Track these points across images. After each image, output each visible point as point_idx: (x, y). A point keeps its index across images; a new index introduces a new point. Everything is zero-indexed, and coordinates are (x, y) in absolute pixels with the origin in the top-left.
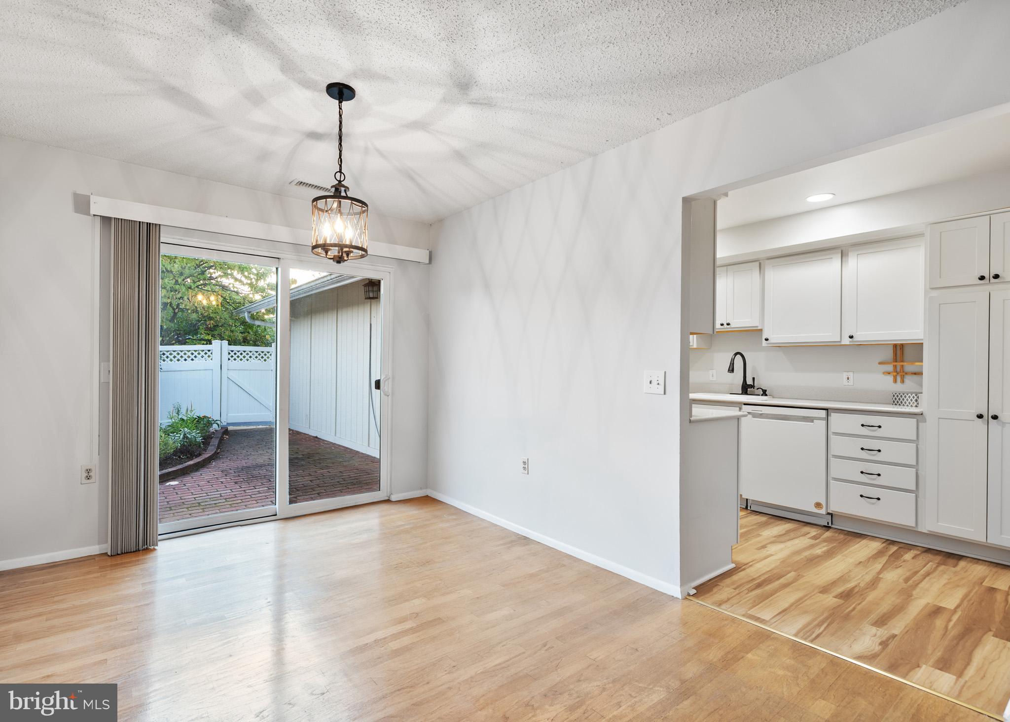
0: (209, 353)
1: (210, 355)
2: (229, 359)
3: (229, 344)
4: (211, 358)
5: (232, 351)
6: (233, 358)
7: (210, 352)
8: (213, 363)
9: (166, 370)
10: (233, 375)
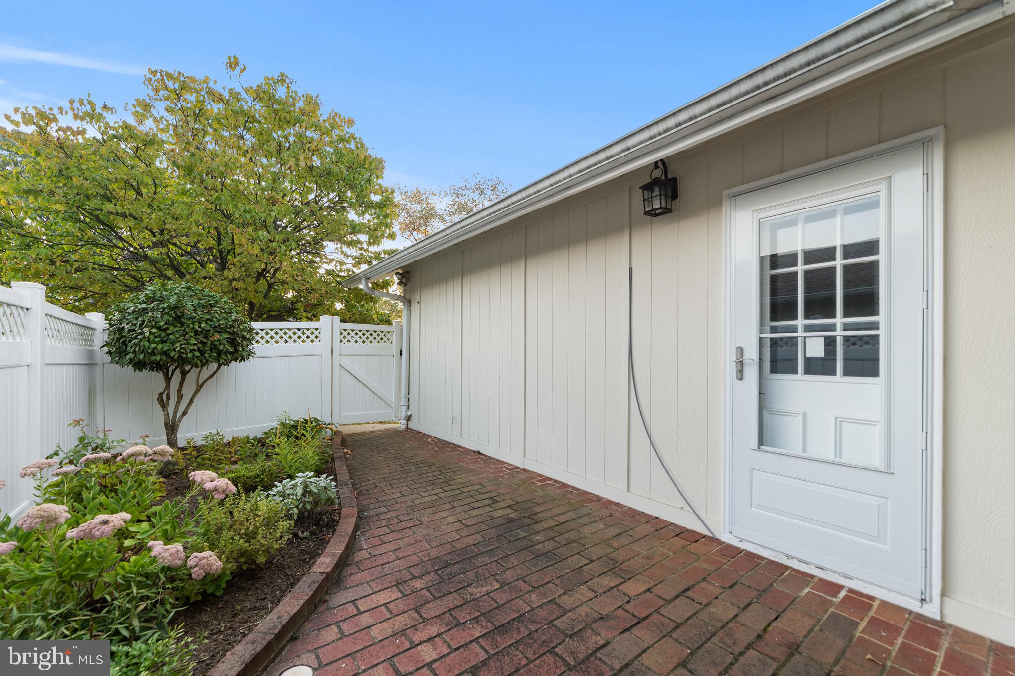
0: (316, 333)
1: (318, 335)
2: (341, 341)
3: (342, 321)
4: (318, 339)
5: (345, 330)
6: (347, 339)
7: (318, 331)
8: (321, 346)
9: (260, 355)
10: (347, 362)
